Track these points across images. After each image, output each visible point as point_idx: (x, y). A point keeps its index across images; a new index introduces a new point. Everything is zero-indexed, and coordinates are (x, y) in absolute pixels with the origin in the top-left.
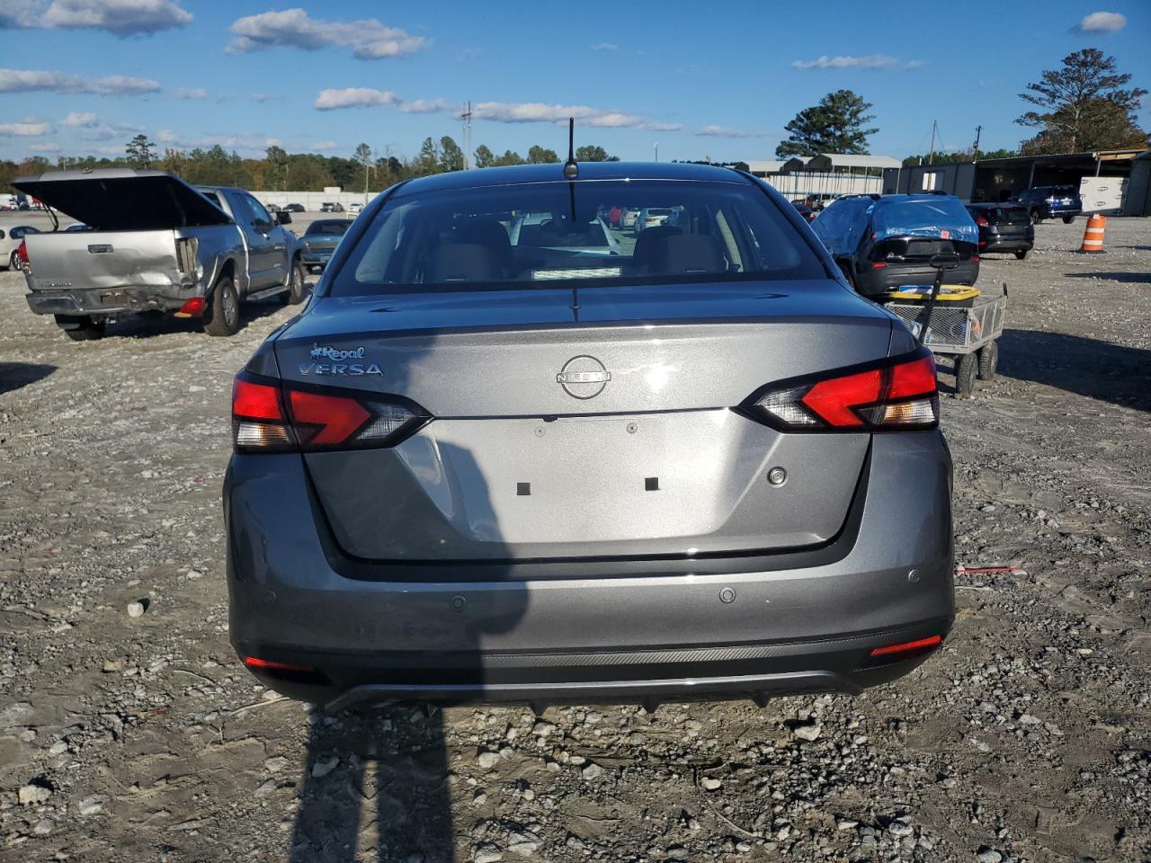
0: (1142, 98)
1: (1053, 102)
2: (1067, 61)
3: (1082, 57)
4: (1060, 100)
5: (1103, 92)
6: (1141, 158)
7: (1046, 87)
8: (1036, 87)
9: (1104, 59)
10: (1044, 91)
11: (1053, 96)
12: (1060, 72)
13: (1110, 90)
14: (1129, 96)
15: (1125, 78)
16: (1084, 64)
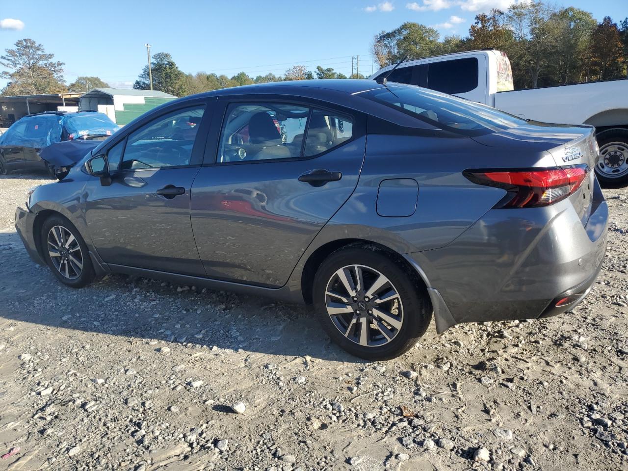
0: (63, 67)
1: (16, 66)
2: (17, 44)
3: (24, 43)
4: (19, 66)
5: (41, 63)
6: (83, 97)
7: (9, 58)
8: (4, 58)
9: (37, 45)
10: (8, 60)
11: (15, 63)
12: (15, 51)
13: (45, 62)
14: (56, 65)
15: (51, 56)
16: (26, 47)
